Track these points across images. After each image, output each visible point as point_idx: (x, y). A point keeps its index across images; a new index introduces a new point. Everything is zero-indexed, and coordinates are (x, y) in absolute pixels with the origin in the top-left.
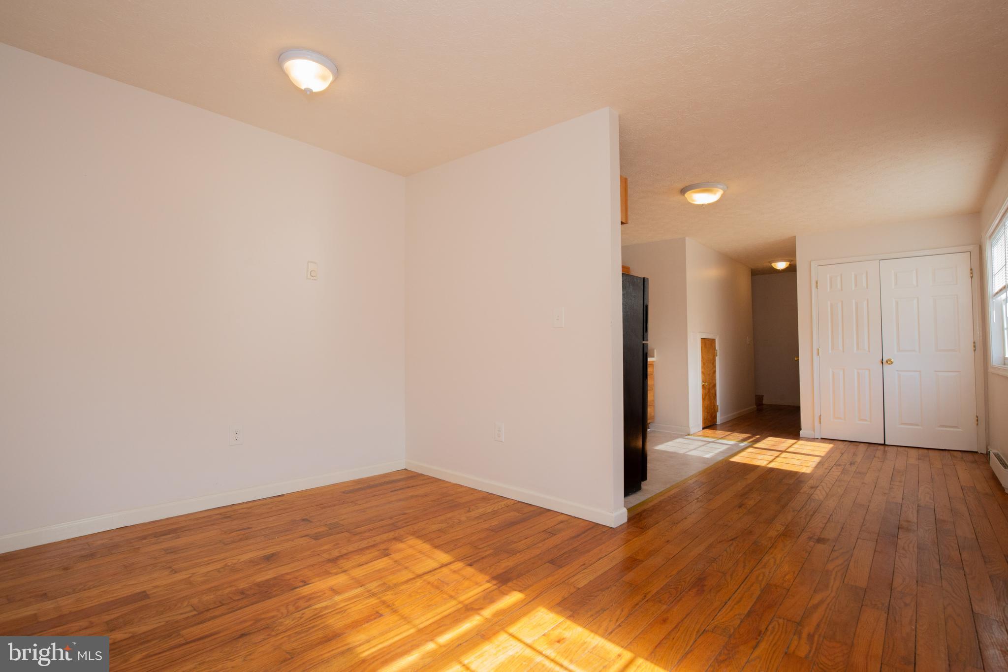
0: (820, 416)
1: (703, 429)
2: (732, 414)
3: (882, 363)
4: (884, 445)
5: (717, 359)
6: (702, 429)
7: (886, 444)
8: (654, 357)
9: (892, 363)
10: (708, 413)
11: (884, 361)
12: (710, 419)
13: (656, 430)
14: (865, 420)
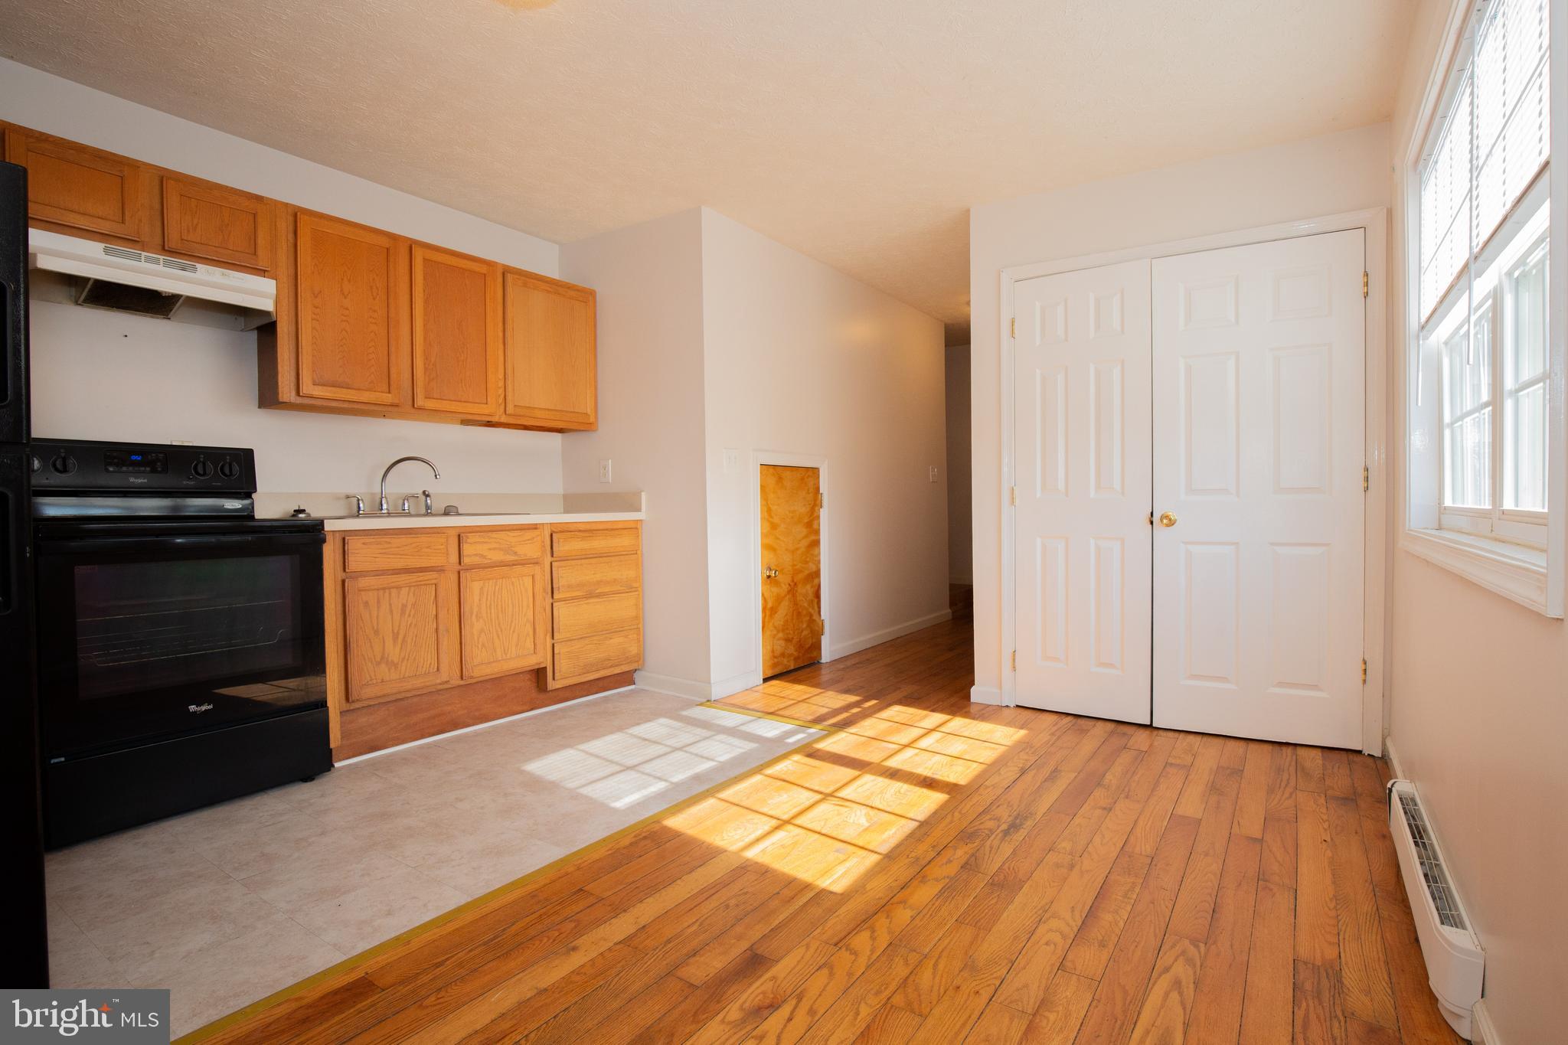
0: (1015, 651)
1: (765, 680)
2: (872, 635)
3: (1152, 523)
4: (1150, 727)
5: (824, 514)
6: (762, 682)
7: (1154, 725)
8: (639, 510)
9: (1171, 523)
10: (788, 640)
11: (1156, 519)
12: (796, 654)
13: (646, 688)
14: (1111, 666)
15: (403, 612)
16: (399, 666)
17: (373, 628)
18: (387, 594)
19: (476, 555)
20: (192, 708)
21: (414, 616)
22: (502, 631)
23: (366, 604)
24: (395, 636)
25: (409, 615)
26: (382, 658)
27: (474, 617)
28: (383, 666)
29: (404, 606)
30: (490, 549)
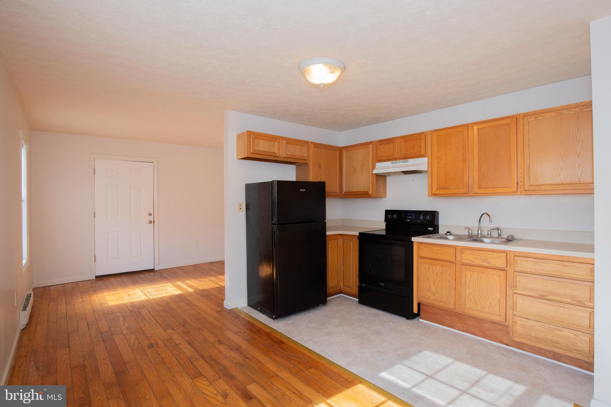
15: (437, 275)
16: (435, 295)
17: (427, 277)
18: (432, 267)
19: (468, 259)
20: (380, 284)
21: (441, 278)
22: (481, 297)
23: (425, 268)
24: (434, 283)
25: (439, 277)
26: (429, 289)
27: (467, 287)
28: (430, 292)
29: (438, 273)
30: (475, 258)
